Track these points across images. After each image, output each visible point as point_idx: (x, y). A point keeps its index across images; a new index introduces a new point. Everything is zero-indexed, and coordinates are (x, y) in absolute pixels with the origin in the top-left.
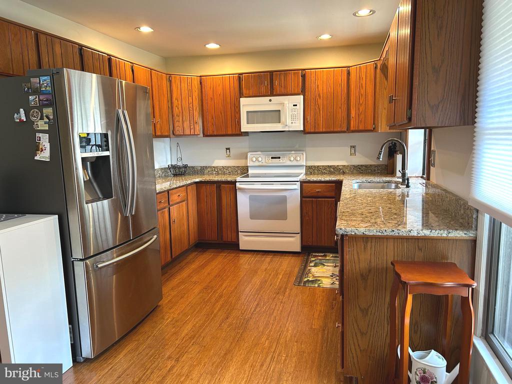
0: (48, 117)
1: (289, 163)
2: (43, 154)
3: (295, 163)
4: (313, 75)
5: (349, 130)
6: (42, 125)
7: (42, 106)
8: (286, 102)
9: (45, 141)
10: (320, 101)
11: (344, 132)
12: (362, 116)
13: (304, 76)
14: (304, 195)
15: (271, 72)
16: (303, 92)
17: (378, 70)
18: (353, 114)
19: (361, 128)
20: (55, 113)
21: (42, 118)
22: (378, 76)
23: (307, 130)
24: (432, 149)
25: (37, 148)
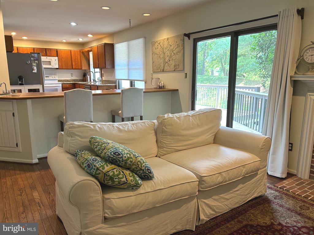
0: (36, 63)
1: (52, 79)
2: (35, 71)
3: (54, 79)
4: (60, 51)
5: (72, 69)
6: (34, 64)
7: (35, 60)
8: (53, 59)
9: (35, 68)
10: (63, 60)
11: (71, 69)
12: (77, 65)
13: (57, 51)
14: (63, 88)
15: (46, 49)
16: (57, 56)
17: (81, 52)
18: (74, 64)
19: (77, 68)
20: (38, 62)
21: (35, 63)
22: (81, 54)
23: (60, 68)
24: (102, 73)
25: (33, 69)
